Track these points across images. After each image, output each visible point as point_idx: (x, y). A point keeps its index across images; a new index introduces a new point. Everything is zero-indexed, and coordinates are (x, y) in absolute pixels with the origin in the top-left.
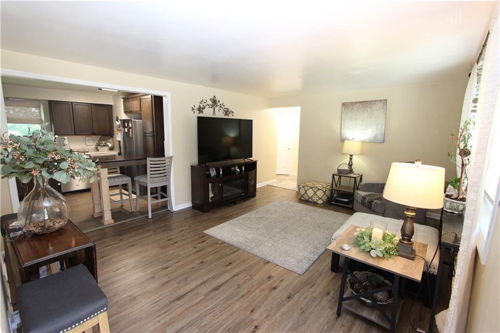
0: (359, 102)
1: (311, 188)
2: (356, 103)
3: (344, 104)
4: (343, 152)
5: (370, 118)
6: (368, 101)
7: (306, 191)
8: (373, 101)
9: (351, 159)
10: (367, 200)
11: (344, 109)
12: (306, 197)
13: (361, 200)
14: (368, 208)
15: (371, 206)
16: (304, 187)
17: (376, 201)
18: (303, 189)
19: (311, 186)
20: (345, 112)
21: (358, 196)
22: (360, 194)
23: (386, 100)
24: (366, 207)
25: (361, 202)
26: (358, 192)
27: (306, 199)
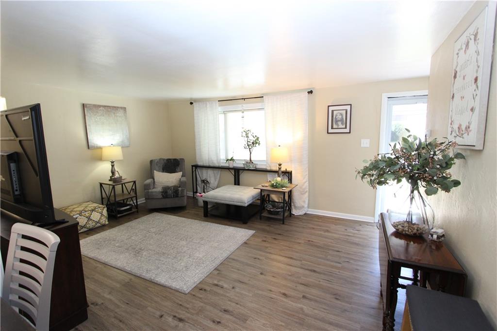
1: (93, 210)
2: (100, 106)
3: (84, 105)
5: (116, 123)
7: (89, 218)
8: (115, 107)
9: (113, 166)
10: (170, 192)
11: (87, 111)
12: (91, 225)
13: (162, 195)
14: (174, 197)
15: (178, 194)
16: (80, 214)
17: (180, 189)
18: (80, 217)
19: (90, 209)
20: (89, 115)
21: (154, 194)
22: (156, 192)
23: (125, 108)
24: (171, 197)
25: (163, 196)
26: (150, 191)
27: (91, 227)
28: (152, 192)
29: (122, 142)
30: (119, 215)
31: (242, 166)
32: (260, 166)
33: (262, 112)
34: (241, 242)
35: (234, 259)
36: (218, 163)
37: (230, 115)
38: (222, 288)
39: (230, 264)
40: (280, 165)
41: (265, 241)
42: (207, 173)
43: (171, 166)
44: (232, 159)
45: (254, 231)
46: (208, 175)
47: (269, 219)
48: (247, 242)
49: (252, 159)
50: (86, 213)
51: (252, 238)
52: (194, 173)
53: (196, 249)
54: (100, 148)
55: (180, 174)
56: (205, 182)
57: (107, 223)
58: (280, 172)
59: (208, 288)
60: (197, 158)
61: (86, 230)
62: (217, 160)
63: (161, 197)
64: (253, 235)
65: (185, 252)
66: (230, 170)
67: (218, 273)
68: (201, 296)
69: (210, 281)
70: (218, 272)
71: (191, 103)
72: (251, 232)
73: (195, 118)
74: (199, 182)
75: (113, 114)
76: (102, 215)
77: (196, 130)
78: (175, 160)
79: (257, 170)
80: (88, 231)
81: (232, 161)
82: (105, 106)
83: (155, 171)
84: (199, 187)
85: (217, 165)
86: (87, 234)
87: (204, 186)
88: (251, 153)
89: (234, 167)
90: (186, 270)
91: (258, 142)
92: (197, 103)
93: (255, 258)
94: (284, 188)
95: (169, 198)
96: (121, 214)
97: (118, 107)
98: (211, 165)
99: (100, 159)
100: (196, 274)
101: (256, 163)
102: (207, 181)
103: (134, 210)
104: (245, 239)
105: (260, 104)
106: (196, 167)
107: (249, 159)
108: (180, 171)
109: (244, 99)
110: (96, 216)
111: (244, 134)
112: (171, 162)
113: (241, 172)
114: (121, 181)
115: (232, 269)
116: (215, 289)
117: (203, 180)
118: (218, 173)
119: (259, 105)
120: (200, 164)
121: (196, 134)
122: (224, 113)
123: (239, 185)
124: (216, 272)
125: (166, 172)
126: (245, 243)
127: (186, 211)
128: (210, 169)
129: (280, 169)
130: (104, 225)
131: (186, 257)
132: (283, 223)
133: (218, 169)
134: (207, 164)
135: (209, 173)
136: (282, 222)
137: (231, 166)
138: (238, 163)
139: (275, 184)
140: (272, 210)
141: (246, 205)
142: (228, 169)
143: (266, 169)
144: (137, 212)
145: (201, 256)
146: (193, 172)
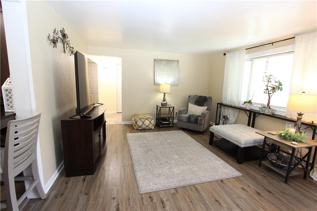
0: (164, 60)
1: (146, 119)
2: (163, 60)
3: (155, 60)
4: (160, 91)
5: (171, 71)
6: (170, 60)
7: (143, 123)
8: (172, 60)
9: (164, 96)
10: (192, 119)
11: (156, 63)
12: (144, 127)
13: (187, 119)
14: (194, 123)
15: (197, 122)
16: (140, 120)
17: (200, 118)
18: (139, 121)
19: (145, 118)
20: (157, 66)
21: (182, 117)
22: (184, 117)
23: (178, 61)
24: (193, 123)
25: (187, 121)
26: (181, 115)
27: (144, 128)
28: (181, 116)
29: (174, 82)
30: (161, 126)
31: (258, 109)
32: (278, 113)
33: (291, 56)
34: (218, 177)
35: (197, 189)
36: (238, 104)
37: (256, 61)
38: (164, 207)
39: (190, 192)
40: (300, 115)
41: (244, 190)
42: (228, 111)
43: (201, 101)
44: (250, 102)
45: (241, 175)
46: (229, 113)
47: (269, 170)
48: (225, 181)
49: (271, 104)
50: (143, 120)
51: (232, 179)
52: (219, 109)
53: (178, 165)
54: (159, 85)
55: (206, 107)
56: (226, 118)
57: (153, 128)
58: (299, 123)
59: (155, 200)
60: (223, 97)
61: (141, 128)
62: (238, 101)
63: (186, 121)
64: (237, 178)
65: (169, 164)
66: (246, 112)
67: (173, 194)
68: (145, 203)
69: (162, 195)
70: (175, 192)
71: (225, 54)
72: (237, 173)
73: (226, 66)
74: (222, 117)
75: (170, 64)
76: (150, 123)
77: (225, 76)
78: (205, 97)
79: (273, 116)
80: (142, 129)
81: (249, 104)
82: (166, 60)
83: (189, 103)
84: (221, 120)
85: (237, 105)
86: (141, 131)
87: (224, 120)
88: (270, 98)
89: (251, 109)
90: (157, 177)
91: (280, 87)
92: (229, 54)
93: (217, 201)
94: (294, 143)
95: (192, 123)
96: (162, 125)
97: (173, 60)
98: (233, 105)
99: (158, 91)
100: (159, 183)
101: (275, 109)
102: (227, 117)
103: (171, 125)
104: (224, 177)
105: (291, 46)
106: (221, 105)
107: (267, 104)
108: (206, 106)
109: (273, 43)
110: (147, 123)
111: (265, 79)
112: (202, 98)
113: (257, 115)
114: (166, 106)
115: (187, 198)
116: (159, 205)
117: (224, 116)
118: (237, 112)
119: (289, 48)
120: (224, 103)
121: (225, 79)
122: (252, 60)
123: (253, 126)
124: (173, 191)
125: (196, 105)
126: (222, 181)
127: (201, 136)
128: (231, 108)
129: (298, 119)
130: (151, 129)
131: (167, 168)
132: (286, 182)
133: (237, 109)
134: (229, 104)
135: (229, 111)
136: (284, 180)
137: (248, 108)
138: (255, 107)
139: (283, 135)
140: (274, 161)
141: (242, 146)
142: (245, 110)
143: (286, 117)
144: (173, 126)
145: (176, 172)
146: (217, 108)
